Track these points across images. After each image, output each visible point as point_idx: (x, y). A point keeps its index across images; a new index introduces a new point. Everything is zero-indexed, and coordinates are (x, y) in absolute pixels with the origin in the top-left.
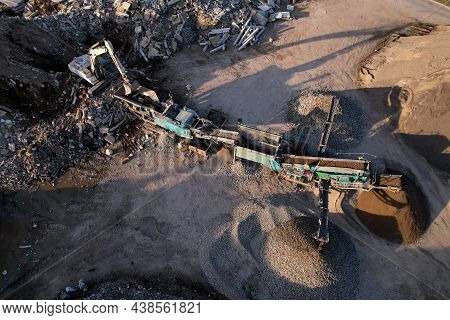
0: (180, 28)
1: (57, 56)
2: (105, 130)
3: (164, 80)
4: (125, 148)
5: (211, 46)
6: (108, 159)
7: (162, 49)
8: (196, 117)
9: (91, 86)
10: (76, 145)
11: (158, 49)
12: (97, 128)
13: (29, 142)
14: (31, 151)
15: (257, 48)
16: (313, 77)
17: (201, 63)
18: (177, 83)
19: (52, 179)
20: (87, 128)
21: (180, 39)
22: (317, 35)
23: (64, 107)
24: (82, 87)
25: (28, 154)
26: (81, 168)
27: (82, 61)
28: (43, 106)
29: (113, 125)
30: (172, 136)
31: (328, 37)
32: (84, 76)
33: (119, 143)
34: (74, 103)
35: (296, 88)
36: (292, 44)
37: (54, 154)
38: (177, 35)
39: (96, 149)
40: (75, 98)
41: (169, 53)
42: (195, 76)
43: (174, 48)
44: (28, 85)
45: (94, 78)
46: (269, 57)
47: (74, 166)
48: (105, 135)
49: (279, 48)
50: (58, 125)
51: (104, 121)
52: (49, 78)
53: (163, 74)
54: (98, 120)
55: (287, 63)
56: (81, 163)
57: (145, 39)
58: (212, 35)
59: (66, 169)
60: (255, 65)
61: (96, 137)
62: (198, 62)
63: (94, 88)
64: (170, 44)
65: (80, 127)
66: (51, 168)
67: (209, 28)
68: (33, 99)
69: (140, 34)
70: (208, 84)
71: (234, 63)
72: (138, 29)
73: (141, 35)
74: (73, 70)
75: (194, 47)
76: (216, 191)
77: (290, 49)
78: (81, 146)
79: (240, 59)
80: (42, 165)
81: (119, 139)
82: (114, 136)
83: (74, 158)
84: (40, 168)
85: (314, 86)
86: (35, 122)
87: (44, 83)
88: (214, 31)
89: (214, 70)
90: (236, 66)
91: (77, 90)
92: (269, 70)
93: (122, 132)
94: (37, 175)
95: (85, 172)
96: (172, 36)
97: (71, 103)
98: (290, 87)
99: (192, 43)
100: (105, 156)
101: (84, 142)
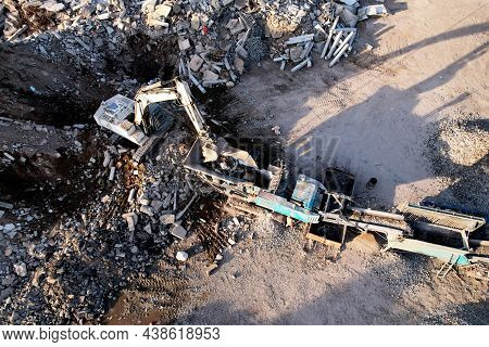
0: (244, 38)
1: (68, 96)
2: (169, 219)
3: (237, 120)
4: (206, 245)
5: (290, 63)
6: (183, 267)
7: (223, 73)
8: (322, 192)
9: (136, 147)
10: (126, 250)
11: (217, 72)
12: (156, 217)
13: (49, 256)
14: (55, 276)
15: (355, 60)
16: (448, 100)
17: (283, 89)
18: (257, 124)
19: (96, 316)
20: (141, 220)
21: (244, 53)
22: (429, 36)
23: (95, 186)
24: (122, 150)
25: (50, 280)
26: (142, 289)
27: (114, 106)
28: (61, 187)
29: (180, 208)
30: (279, 219)
31: (445, 36)
32: (125, 134)
33: (194, 237)
34: (111, 178)
35: (430, 120)
36: (400, 52)
37: (94, 272)
38: (239, 48)
39: (158, 252)
40: (113, 169)
41: (234, 77)
42: (281, 111)
43: (241, 69)
44: (35, 158)
45: (141, 135)
46: (374, 72)
47: (128, 286)
48: (169, 226)
49: (385, 58)
50: (92, 220)
51: (166, 203)
52: (65, 139)
53: (233, 111)
54: (157, 204)
55: (403, 81)
56: (140, 280)
57: (195, 58)
58: (289, 46)
59: (117, 294)
60: (361, 86)
61: (156, 231)
62: (277, 87)
63: (142, 150)
64: (232, 63)
65: (130, 220)
66: (92, 297)
67: (286, 36)
68: (44, 178)
69: (187, 51)
70: (303, 121)
71: (329, 86)
72: (184, 45)
73: (189, 53)
74: (103, 123)
75: (266, 64)
76: (370, 309)
77: (399, 58)
78: (134, 250)
79: (335, 79)
80: (77, 295)
81: (192, 230)
82: (184, 225)
83: (126, 272)
84: (75, 301)
85: (453, 113)
86: (53, 220)
87: (59, 150)
88: (292, 40)
89: (306, 99)
90: (334, 90)
91: (114, 156)
92: (384, 94)
93: (195, 217)
94: (71, 313)
95: (149, 296)
96: (232, 51)
97: (106, 177)
98: (422, 119)
99: (262, 59)
100: (176, 263)
101: (138, 242)
